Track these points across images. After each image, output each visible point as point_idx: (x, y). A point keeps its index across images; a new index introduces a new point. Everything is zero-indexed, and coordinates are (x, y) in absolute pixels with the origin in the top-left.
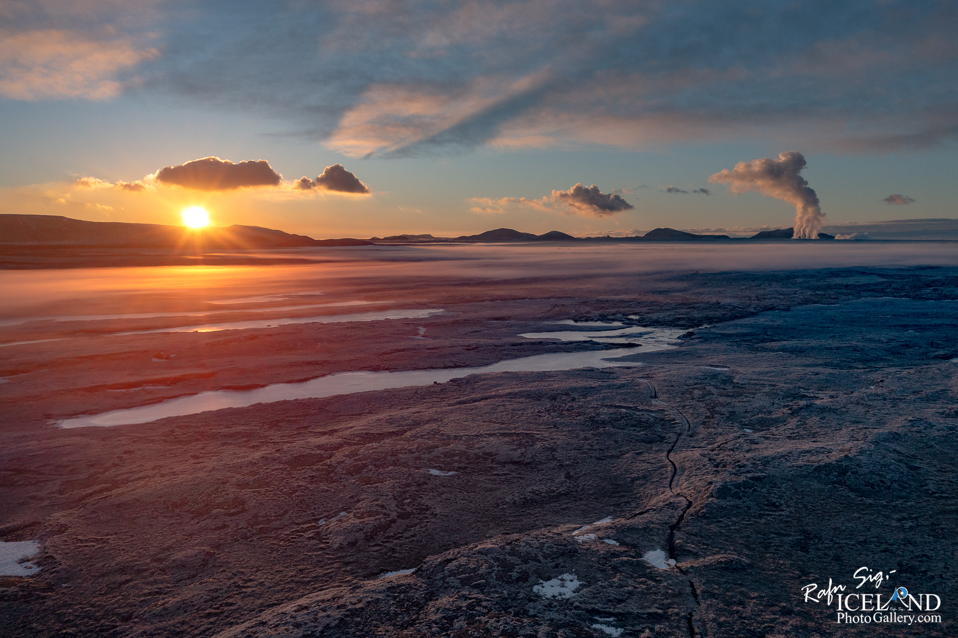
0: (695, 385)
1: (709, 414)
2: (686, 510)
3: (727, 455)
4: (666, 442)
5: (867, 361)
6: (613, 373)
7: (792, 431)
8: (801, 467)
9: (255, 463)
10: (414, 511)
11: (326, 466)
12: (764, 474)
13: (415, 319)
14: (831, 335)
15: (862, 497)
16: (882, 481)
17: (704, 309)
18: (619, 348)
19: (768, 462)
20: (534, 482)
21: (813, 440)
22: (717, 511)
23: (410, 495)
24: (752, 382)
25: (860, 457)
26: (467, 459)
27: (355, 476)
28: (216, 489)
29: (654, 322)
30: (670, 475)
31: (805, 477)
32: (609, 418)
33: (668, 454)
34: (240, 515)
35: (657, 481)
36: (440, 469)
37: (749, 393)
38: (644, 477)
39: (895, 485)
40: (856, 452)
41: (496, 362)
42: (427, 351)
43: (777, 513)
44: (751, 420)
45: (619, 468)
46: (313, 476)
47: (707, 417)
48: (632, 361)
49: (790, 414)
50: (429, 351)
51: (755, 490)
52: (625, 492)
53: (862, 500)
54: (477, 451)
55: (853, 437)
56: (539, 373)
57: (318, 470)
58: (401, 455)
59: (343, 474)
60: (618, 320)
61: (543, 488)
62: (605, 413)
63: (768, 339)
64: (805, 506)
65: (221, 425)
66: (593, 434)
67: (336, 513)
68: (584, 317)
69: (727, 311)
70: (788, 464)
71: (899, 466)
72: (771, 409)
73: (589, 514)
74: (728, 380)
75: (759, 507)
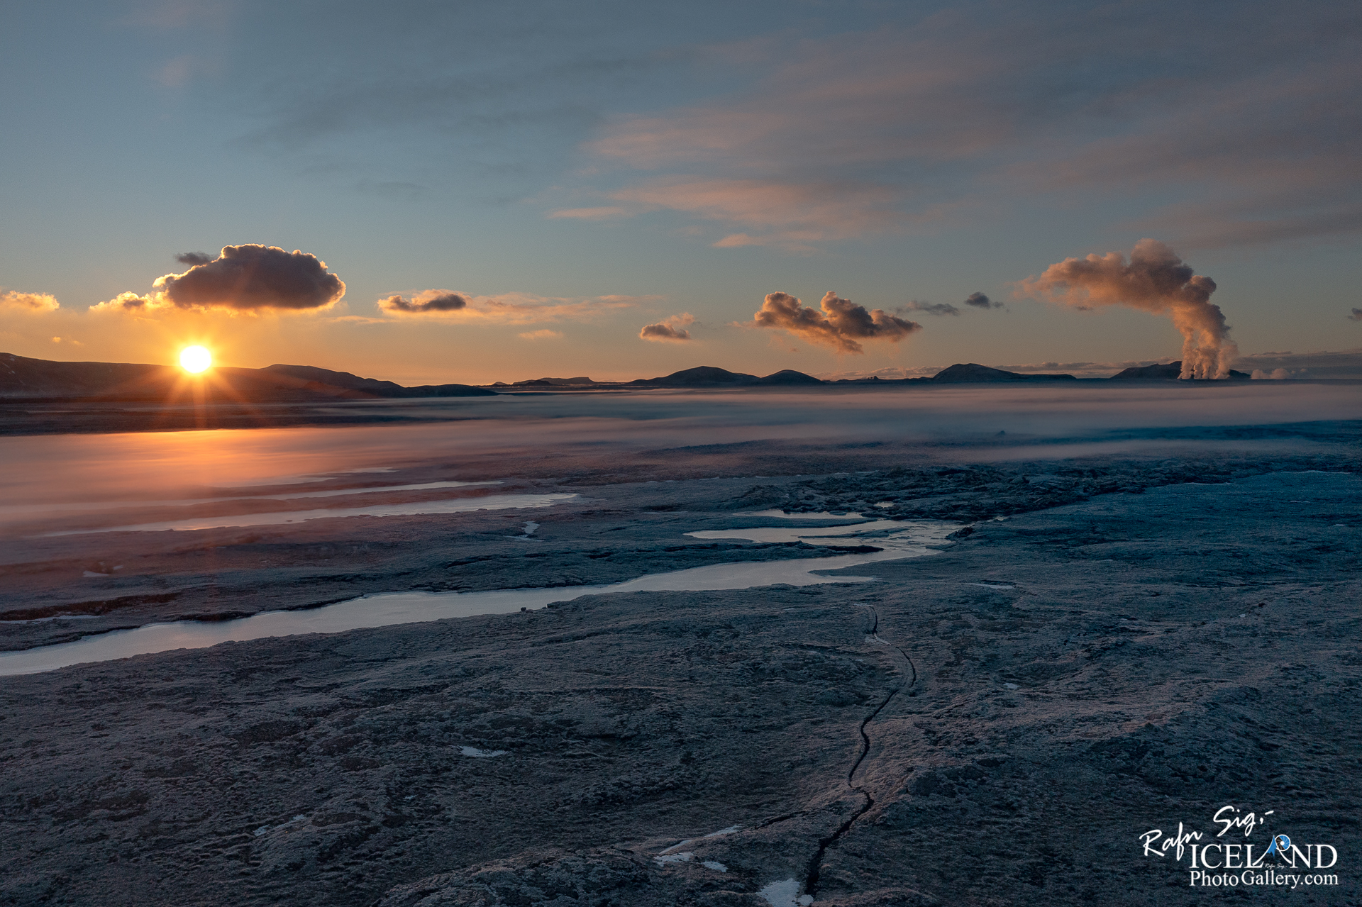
0: (946, 611)
1: (953, 659)
2: (859, 814)
3: (957, 725)
4: (868, 705)
5: (1252, 574)
6: (818, 593)
7: (1080, 686)
8: (1070, 744)
9: (187, 736)
10: (415, 814)
11: (296, 740)
12: (1005, 755)
13: (526, 510)
14: (1203, 531)
15: (1164, 794)
16: (1203, 769)
17: (999, 492)
18: (845, 553)
19: (1017, 736)
20: (628, 768)
21: (1110, 700)
22: (908, 816)
23: (417, 789)
24: (1042, 607)
25: (1175, 728)
26: (530, 730)
27: (337, 758)
28: (109, 778)
29: (914, 512)
30: (855, 758)
31: (1074, 760)
32: (783, 664)
33: (865, 723)
34: (132, 820)
35: (832, 767)
36: (481, 746)
37: (1030, 624)
38: (813, 761)
39: (1224, 775)
40: (1172, 720)
41: (636, 577)
42: (526, 559)
43: (1009, 821)
44: (1020, 669)
45: (777, 746)
46: (270, 757)
47: (948, 664)
48: (860, 575)
49: (1087, 658)
50: (529, 559)
51: (983, 782)
52: (774, 785)
53: (1162, 800)
54: (549, 717)
55: (1178, 695)
56: (696, 593)
57: (282, 747)
58: (421, 724)
59: (318, 754)
60: (856, 510)
61: (637, 778)
62: (779, 658)
63: (1095, 539)
64: (1062, 809)
65: (158, 676)
66: (750, 691)
67: (289, 817)
68: (801, 504)
69: (1038, 494)
70: (1051, 739)
71: (1241, 743)
72: (1059, 651)
73: (702, 821)
74: (1005, 604)
75: (984, 809)
